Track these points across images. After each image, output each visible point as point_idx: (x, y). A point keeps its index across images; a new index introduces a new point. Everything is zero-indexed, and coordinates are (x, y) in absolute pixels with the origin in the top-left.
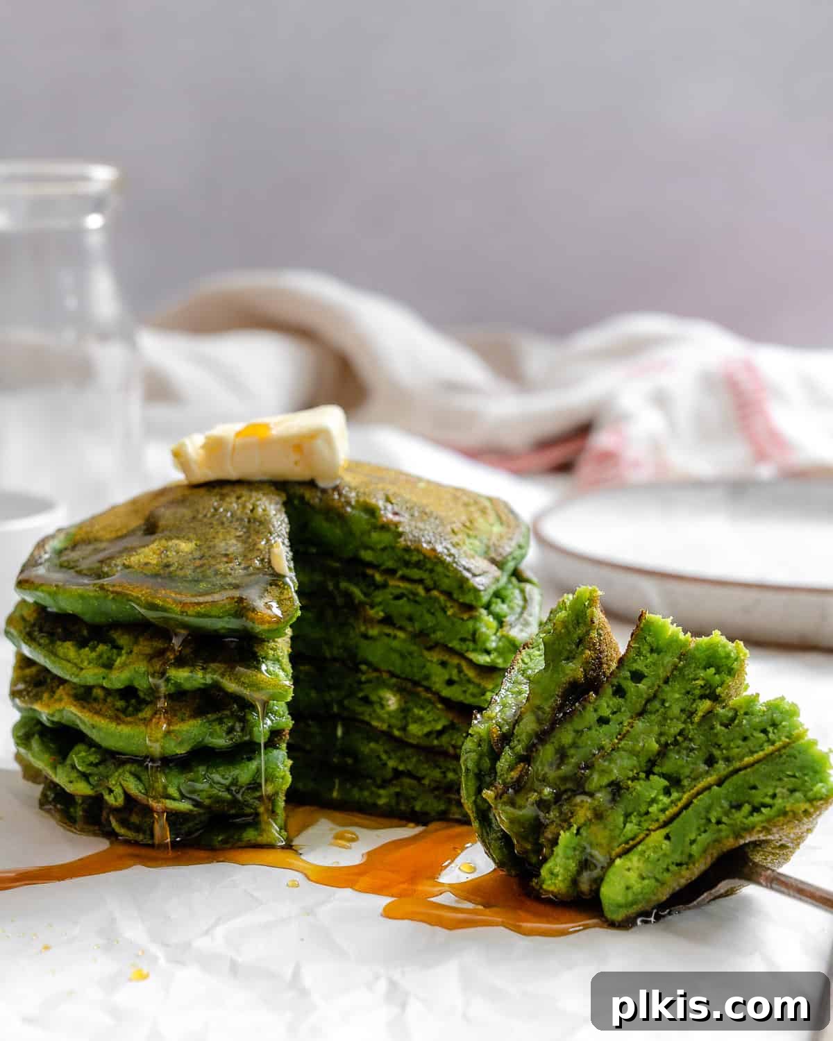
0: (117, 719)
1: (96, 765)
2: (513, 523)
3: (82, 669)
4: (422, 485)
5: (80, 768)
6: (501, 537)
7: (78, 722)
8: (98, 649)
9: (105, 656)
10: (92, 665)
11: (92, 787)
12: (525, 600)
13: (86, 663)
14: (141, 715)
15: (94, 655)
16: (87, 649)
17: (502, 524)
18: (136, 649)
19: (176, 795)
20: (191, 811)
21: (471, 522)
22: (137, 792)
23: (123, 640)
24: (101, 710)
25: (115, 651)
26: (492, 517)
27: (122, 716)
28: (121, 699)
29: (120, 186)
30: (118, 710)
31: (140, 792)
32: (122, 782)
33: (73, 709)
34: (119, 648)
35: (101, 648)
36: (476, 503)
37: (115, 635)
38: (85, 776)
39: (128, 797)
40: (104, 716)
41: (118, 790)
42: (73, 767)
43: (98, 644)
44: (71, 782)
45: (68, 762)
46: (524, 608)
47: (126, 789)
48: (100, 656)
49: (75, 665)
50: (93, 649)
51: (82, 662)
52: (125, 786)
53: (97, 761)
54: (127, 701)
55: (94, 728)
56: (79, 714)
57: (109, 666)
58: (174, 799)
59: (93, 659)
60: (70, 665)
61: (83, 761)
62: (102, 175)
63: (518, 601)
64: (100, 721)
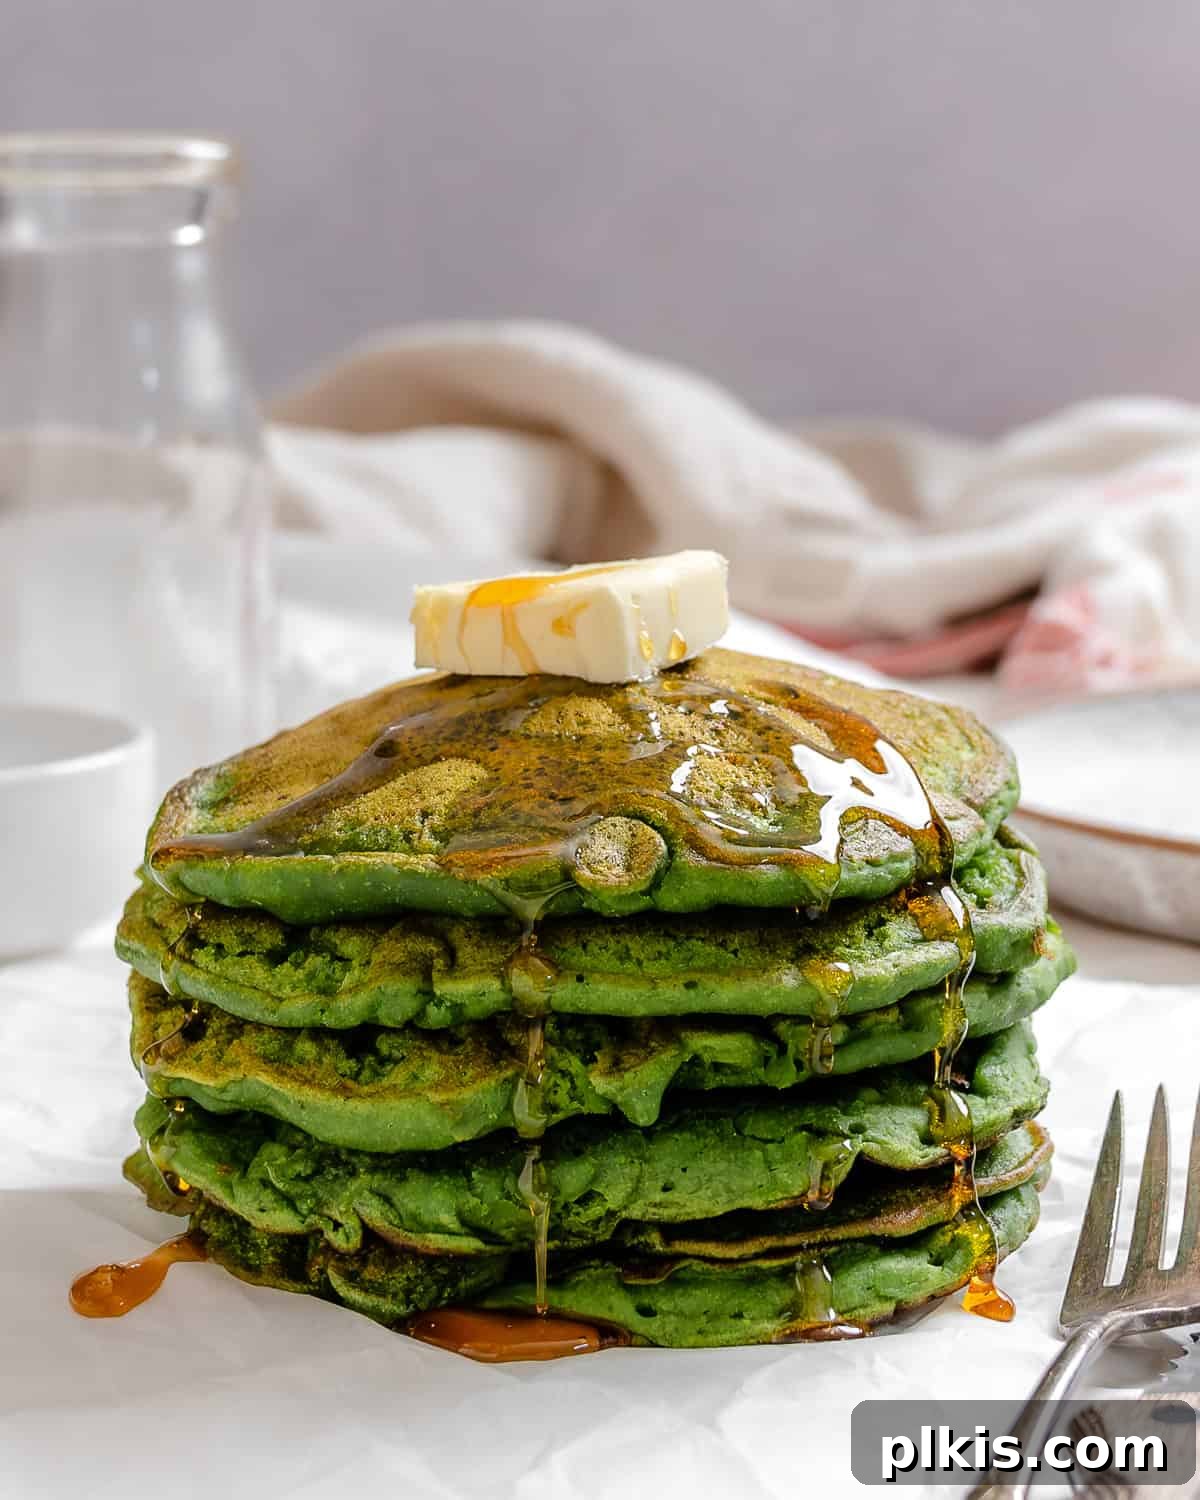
0: (343, 1091)
1: (307, 1179)
2: (993, 749)
3: (281, 1000)
4: (830, 683)
5: (280, 1186)
6: (977, 768)
7: (272, 1099)
8: (306, 964)
9: (321, 976)
10: (298, 992)
11: (301, 1218)
12: (1020, 873)
13: (287, 990)
14: (385, 1082)
15: (300, 974)
16: (287, 965)
17: (973, 748)
18: (376, 958)
19: (455, 1226)
20: (480, 1251)
21: (925, 742)
22: (386, 1224)
23: (351, 945)
24: (313, 1076)
25: (338, 965)
26: (956, 739)
27: (350, 1083)
28: (349, 1057)
29: (231, 172)
30: (343, 1076)
31: (391, 1223)
32: (358, 1207)
33: (265, 1079)
34: (345, 961)
35: (315, 961)
36: (923, 714)
37: (335, 937)
38: (289, 1201)
39: (369, 1234)
40: (321, 1087)
41: (351, 1223)
42: (266, 1183)
43: (306, 956)
44: (262, 1210)
45: (254, 1174)
46: (1019, 886)
47: (367, 1220)
48: (311, 976)
49: (268, 993)
50: (297, 965)
51: (279, 988)
52: (361, 1212)
53: (309, 1172)
54: (359, 1061)
55: (302, 1107)
56: (276, 1086)
57: (328, 991)
58: (452, 1233)
59: (300, 981)
60: (258, 995)
61: (281, 1171)
62: (203, 154)
63: (1009, 873)
64: (315, 1096)
